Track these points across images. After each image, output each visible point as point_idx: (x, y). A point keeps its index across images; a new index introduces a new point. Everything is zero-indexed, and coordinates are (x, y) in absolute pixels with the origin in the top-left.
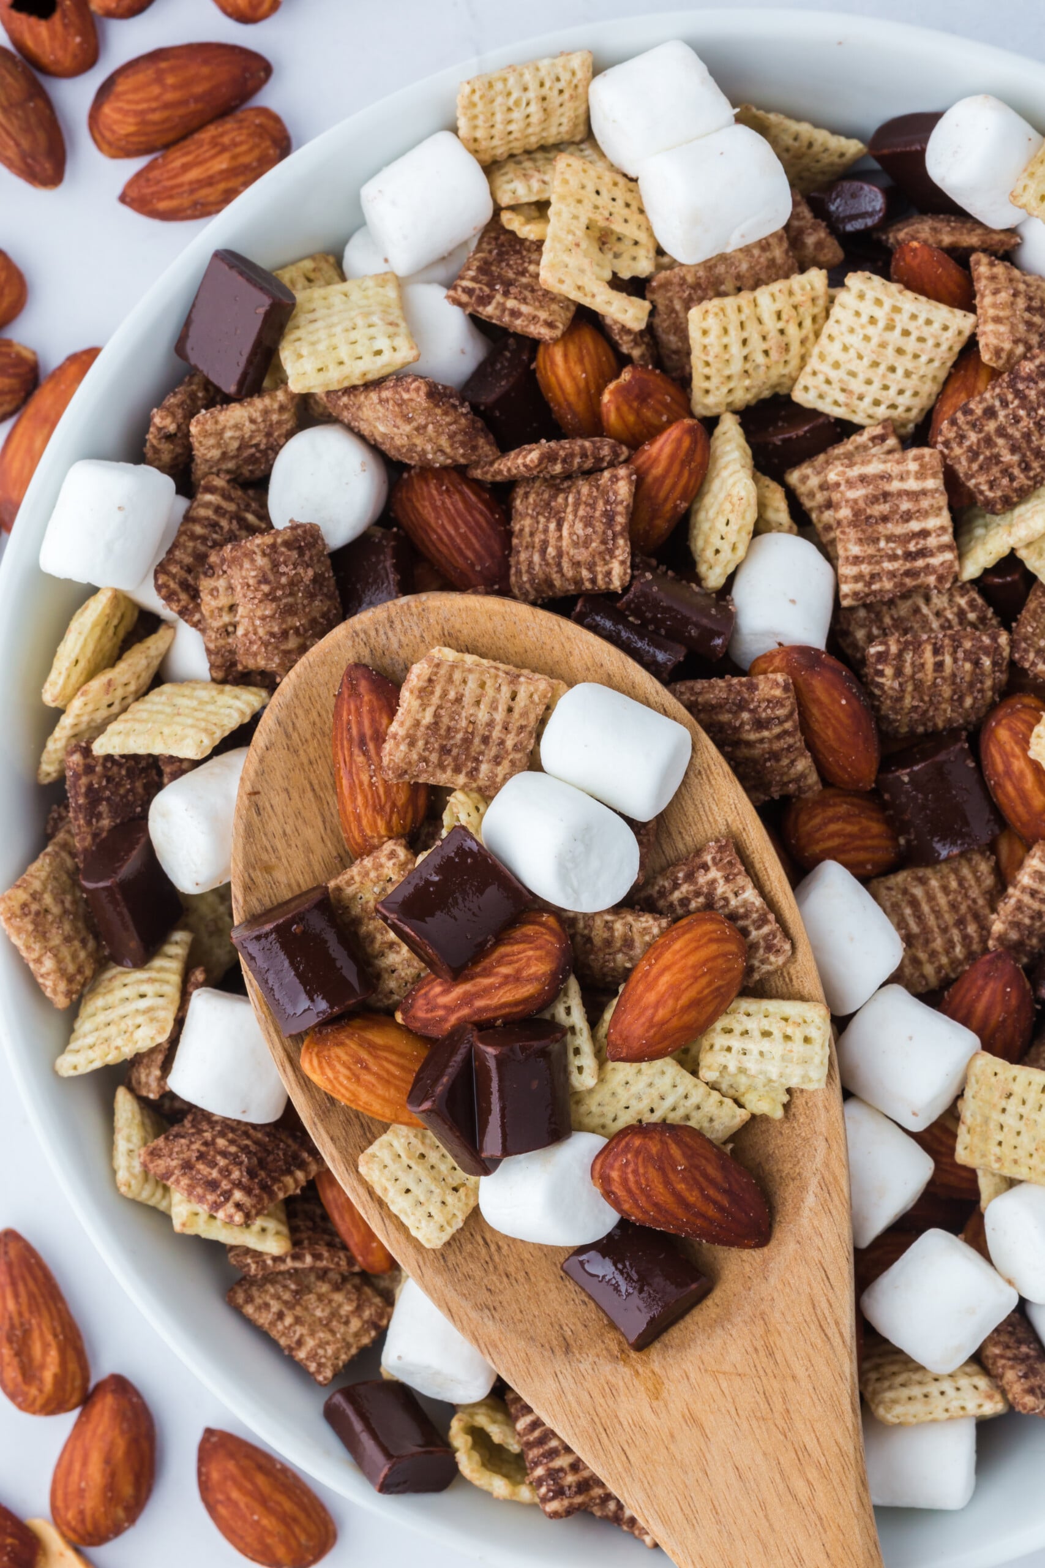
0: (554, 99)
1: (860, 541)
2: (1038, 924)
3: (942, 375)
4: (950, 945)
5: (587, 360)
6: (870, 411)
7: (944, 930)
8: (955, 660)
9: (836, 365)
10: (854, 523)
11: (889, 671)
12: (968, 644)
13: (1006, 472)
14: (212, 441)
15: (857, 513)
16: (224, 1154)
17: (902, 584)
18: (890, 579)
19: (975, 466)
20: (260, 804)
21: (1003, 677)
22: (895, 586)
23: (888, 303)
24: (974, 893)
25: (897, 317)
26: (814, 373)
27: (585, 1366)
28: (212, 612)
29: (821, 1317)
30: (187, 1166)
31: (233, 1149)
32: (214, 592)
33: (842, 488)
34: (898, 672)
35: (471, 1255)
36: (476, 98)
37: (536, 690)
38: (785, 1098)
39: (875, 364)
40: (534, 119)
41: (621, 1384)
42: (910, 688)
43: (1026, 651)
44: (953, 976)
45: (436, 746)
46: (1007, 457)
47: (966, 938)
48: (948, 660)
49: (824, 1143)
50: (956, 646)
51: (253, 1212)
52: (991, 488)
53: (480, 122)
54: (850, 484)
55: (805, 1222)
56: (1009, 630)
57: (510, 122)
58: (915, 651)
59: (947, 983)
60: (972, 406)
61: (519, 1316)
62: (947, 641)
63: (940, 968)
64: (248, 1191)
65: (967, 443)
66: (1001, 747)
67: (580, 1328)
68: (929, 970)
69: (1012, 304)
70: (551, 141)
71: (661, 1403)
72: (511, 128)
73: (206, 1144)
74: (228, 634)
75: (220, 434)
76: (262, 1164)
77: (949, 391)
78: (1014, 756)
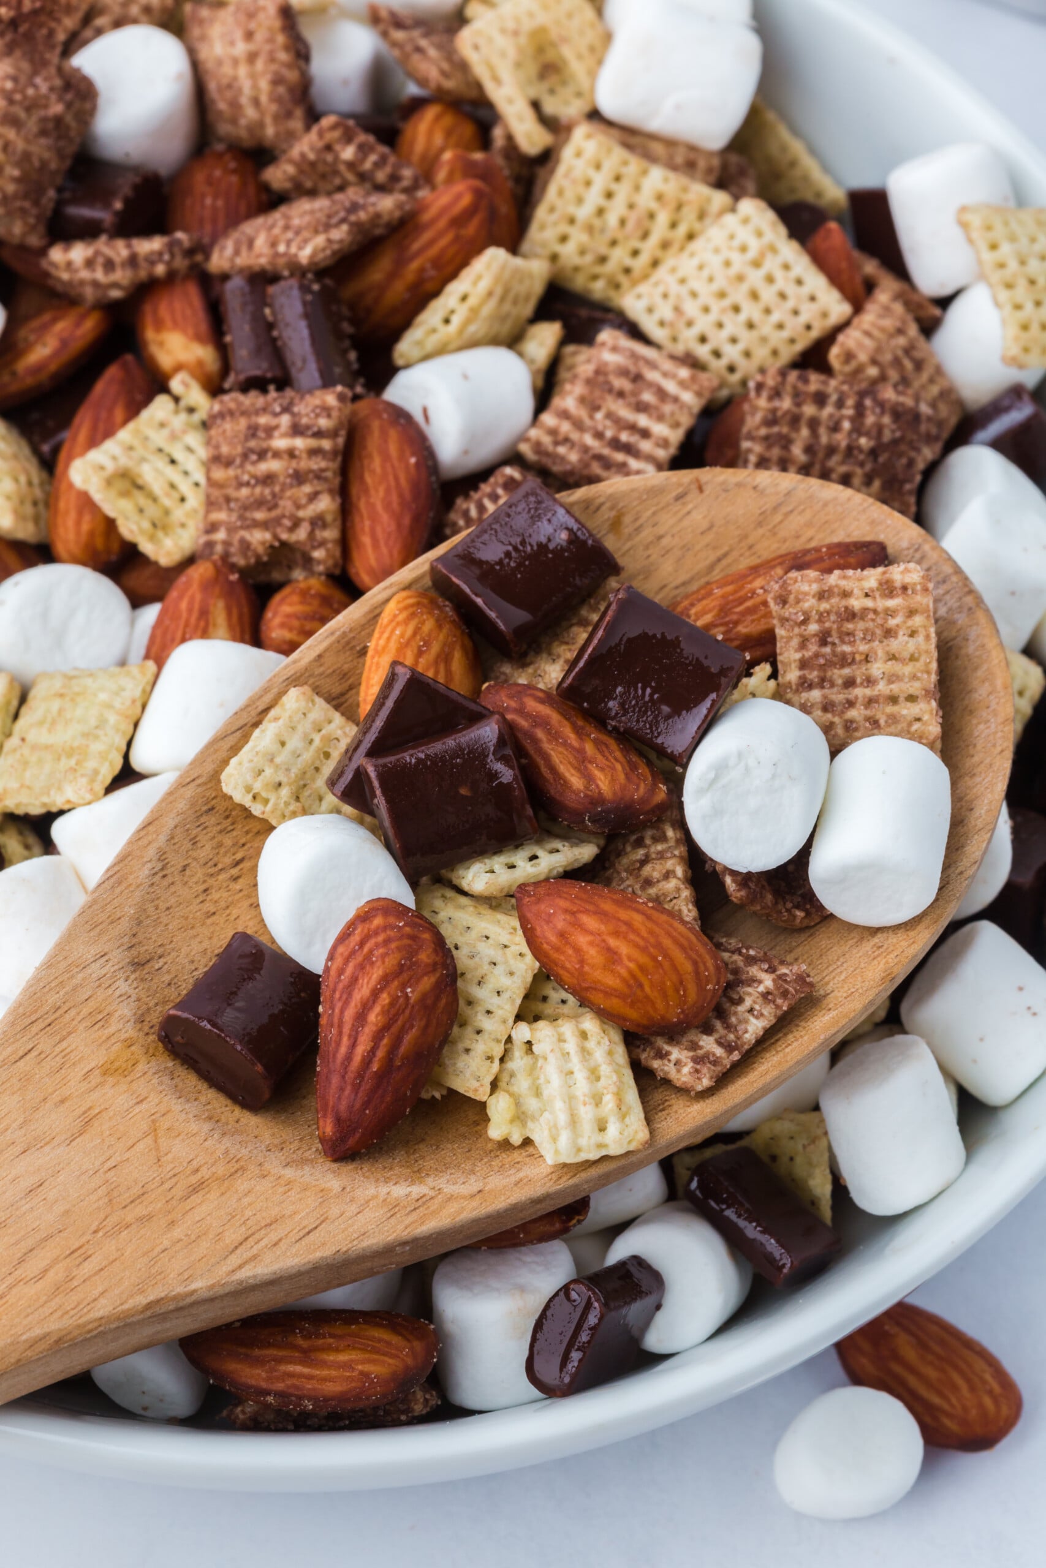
9: (684, 281)
20: (688, 498)
23: (768, 238)
25: (770, 258)
27: (123, 987)
29: (257, 1236)
35: (220, 845)
37: (925, 724)
38: (516, 1139)
41: (112, 1029)
45: (827, 625)
49: (475, 1189)
55: (371, 1191)
61: (163, 906)
67: (167, 978)
71: (99, 1079)
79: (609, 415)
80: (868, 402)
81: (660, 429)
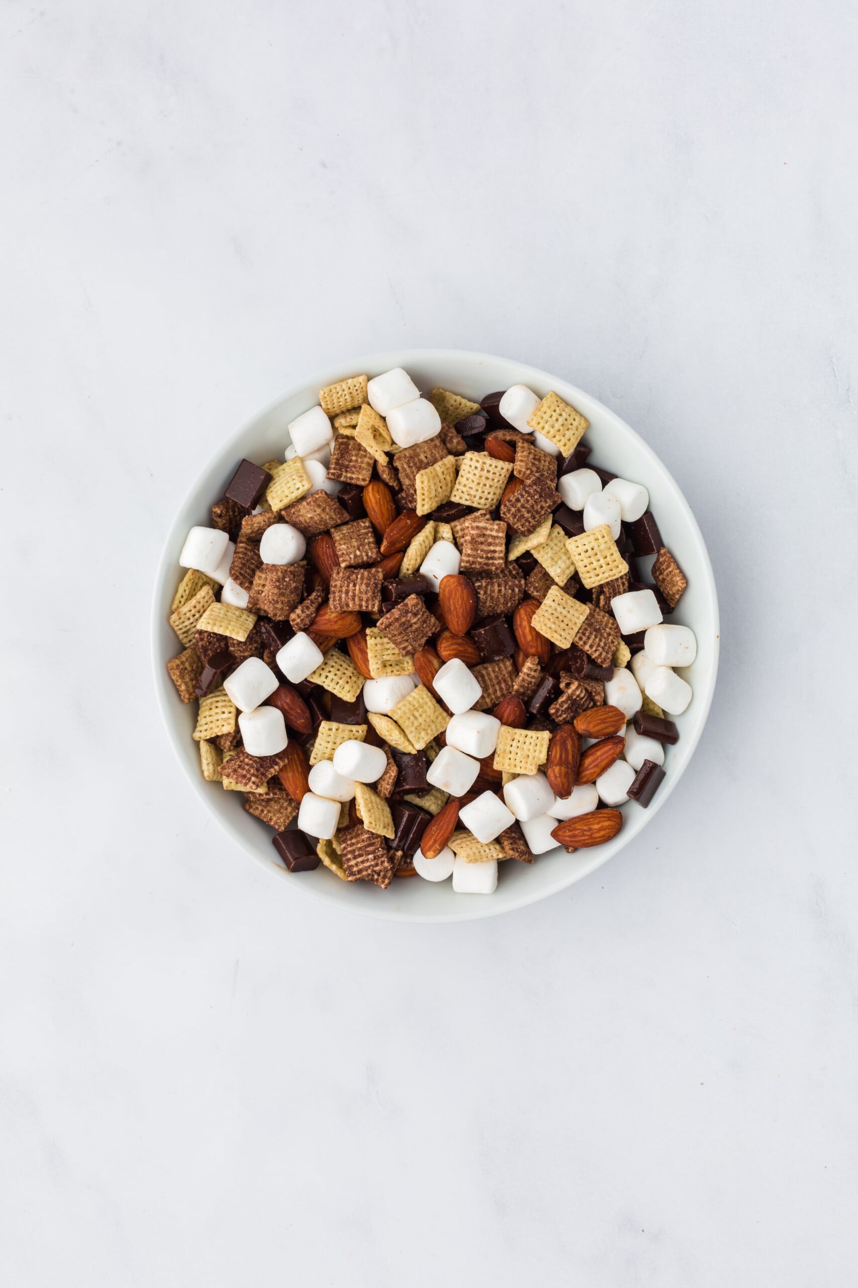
0: (355, 393)
1: (471, 549)
2: (530, 686)
3: (503, 487)
4: (495, 691)
5: (380, 492)
6: (479, 501)
7: (493, 686)
8: (506, 589)
9: (465, 486)
10: (471, 543)
11: (482, 592)
12: (510, 583)
13: (527, 520)
14: (249, 527)
15: (473, 539)
16: (247, 764)
17: (483, 567)
18: (479, 565)
19: (516, 520)
21: (521, 596)
22: (480, 567)
23: (481, 461)
24: (504, 672)
25: (485, 466)
26: (458, 490)
28: (256, 584)
30: (235, 771)
31: (251, 762)
32: (260, 578)
33: (469, 529)
34: (485, 593)
36: (326, 395)
39: (479, 484)
40: (348, 400)
42: (489, 599)
43: (530, 587)
44: (497, 702)
46: (526, 515)
47: (501, 689)
48: (503, 589)
50: (506, 583)
51: (260, 784)
52: (523, 527)
53: (328, 403)
54: (473, 528)
56: (526, 579)
57: (339, 402)
58: (491, 585)
59: (495, 705)
60: (511, 499)
62: (503, 582)
63: (492, 700)
64: (257, 777)
65: (511, 512)
66: (520, 618)
68: (488, 700)
69: (528, 456)
70: (356, 406)
72: (340, 404)
73: (241, 762)
74: (259, 593)
75: (252, 525)
76: (262, 766)
77: (506, 493)
78: (524, 619)
79: (482, 550)
80: (527, 489)
81: (498, 548)
